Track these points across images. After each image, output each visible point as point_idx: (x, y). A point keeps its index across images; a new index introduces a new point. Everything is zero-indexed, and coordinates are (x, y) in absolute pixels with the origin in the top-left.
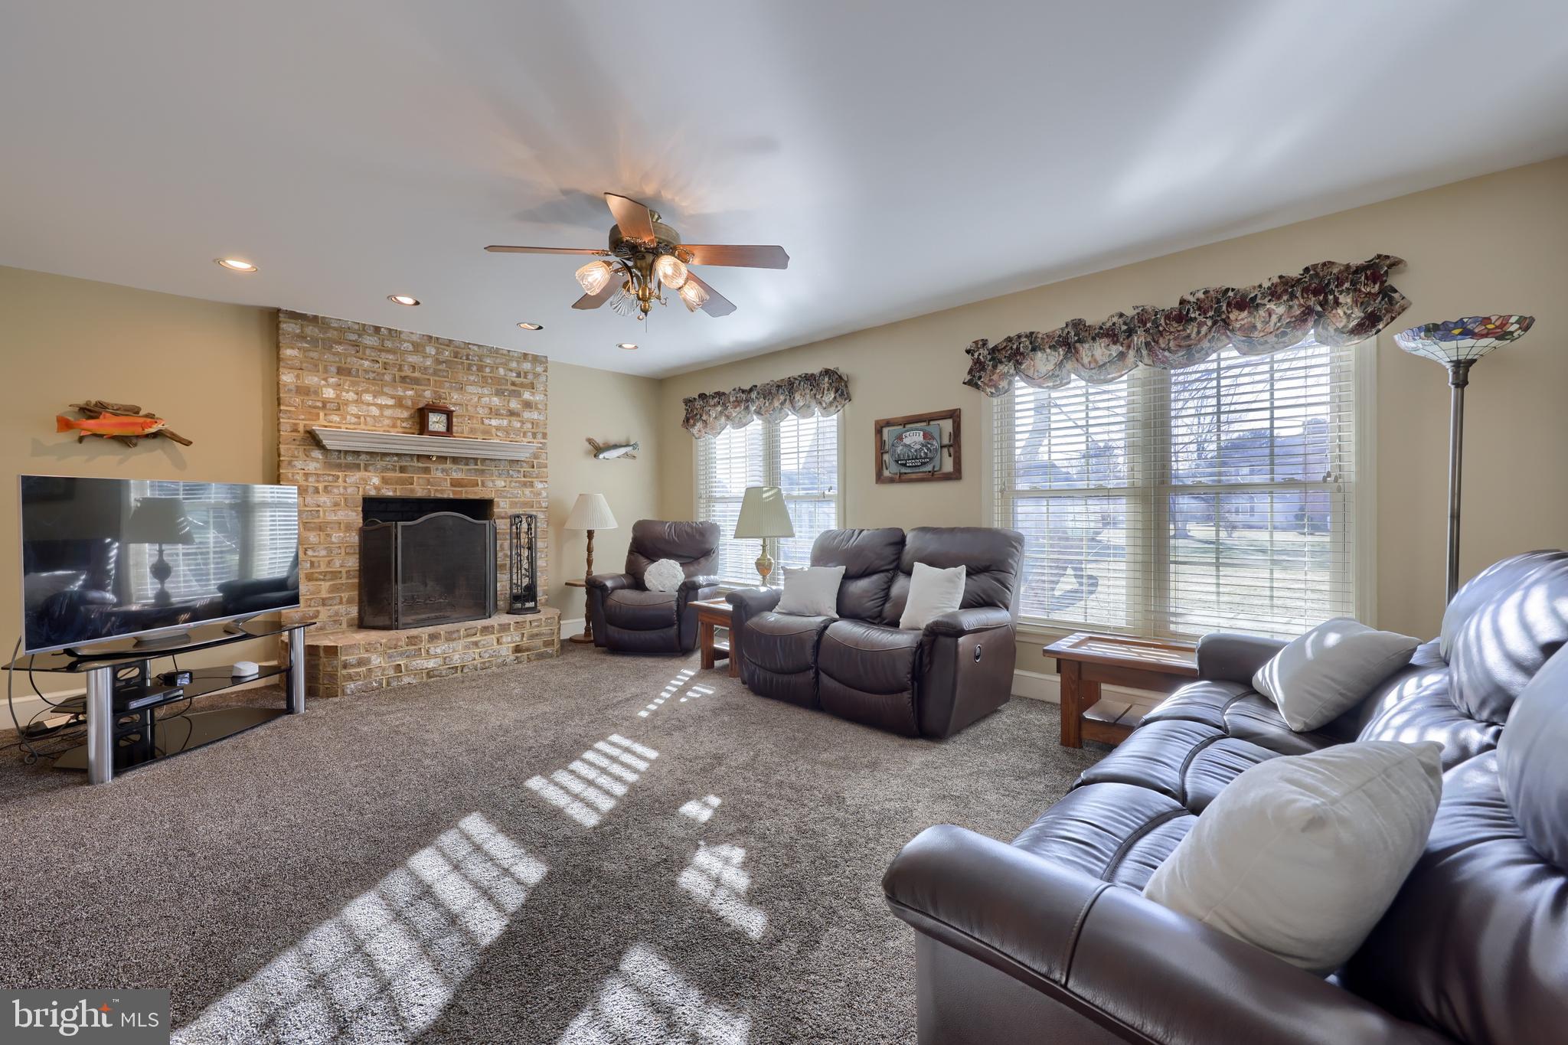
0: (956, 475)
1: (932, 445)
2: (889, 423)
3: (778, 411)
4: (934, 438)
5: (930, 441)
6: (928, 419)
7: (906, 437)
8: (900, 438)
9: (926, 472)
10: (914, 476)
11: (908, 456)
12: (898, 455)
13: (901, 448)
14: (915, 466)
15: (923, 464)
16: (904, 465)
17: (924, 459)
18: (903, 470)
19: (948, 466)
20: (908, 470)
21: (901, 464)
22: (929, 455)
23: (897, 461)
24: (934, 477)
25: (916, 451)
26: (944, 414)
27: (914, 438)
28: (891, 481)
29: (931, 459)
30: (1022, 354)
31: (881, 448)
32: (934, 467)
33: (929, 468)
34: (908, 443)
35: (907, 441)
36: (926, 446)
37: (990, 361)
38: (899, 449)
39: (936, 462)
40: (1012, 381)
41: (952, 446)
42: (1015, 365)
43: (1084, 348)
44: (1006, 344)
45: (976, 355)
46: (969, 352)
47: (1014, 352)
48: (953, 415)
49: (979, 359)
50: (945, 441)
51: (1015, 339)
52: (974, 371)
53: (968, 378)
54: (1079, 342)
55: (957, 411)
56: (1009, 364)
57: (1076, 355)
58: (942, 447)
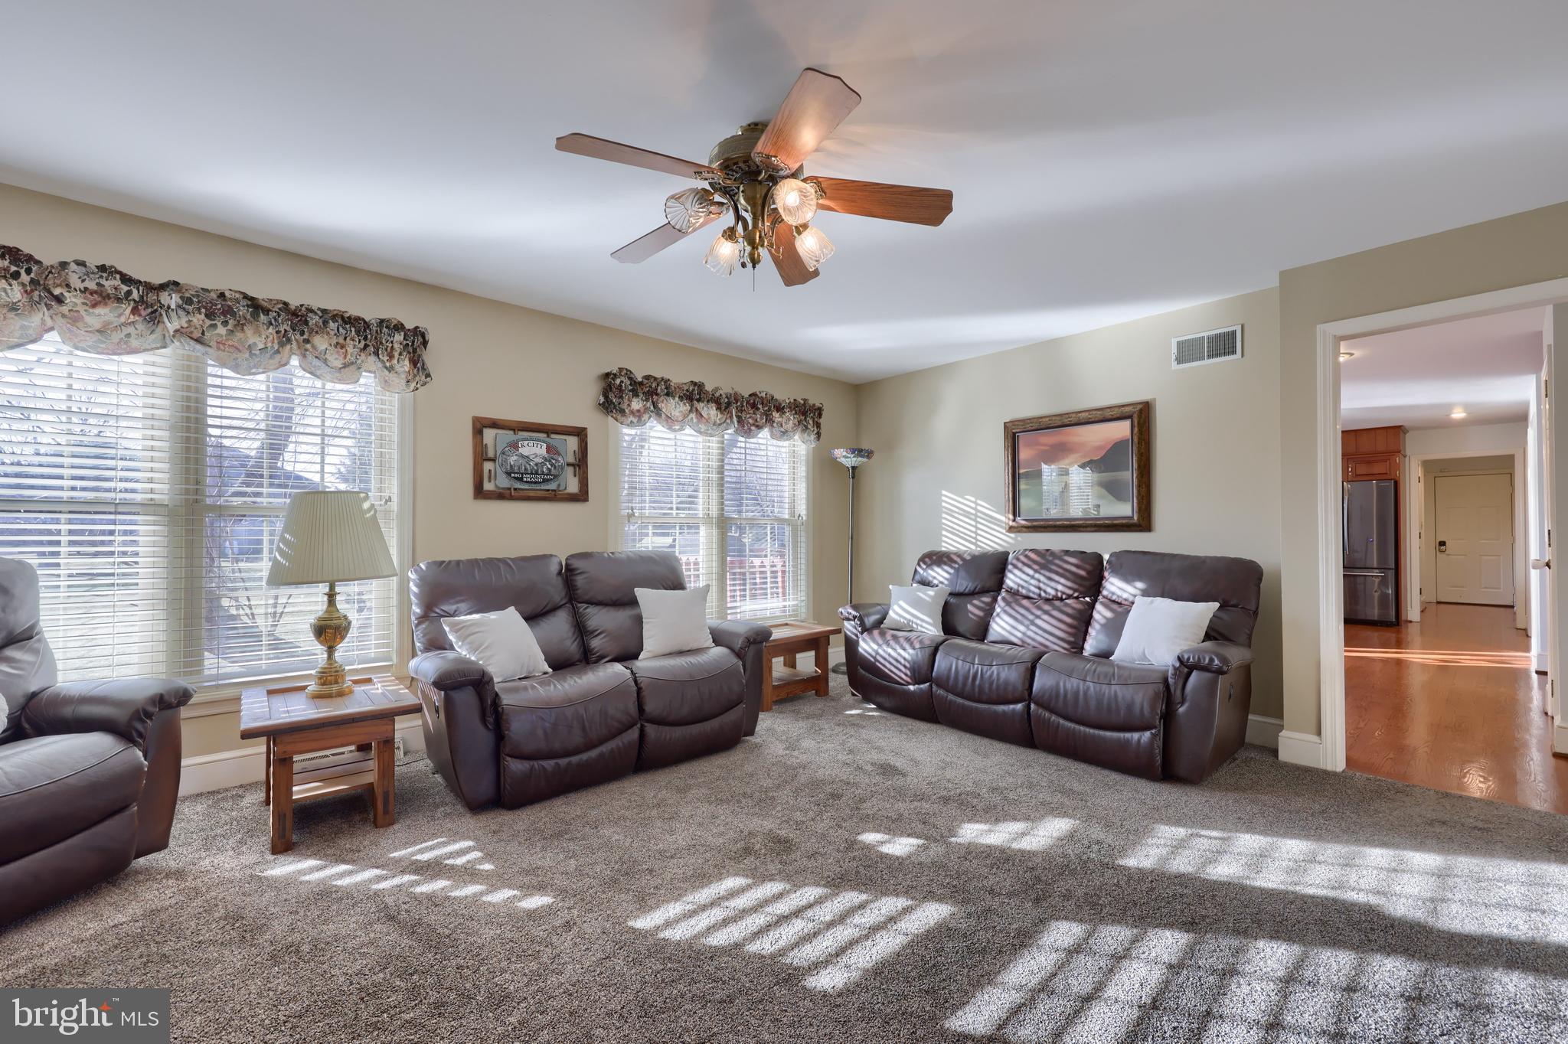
0: (582, 496)
1: (557, 461)
2: (495, 424)
3: (268, 355)
4: (559, 454)
5: (555, 457)
6: (548, 430)
7: (522, 446)
8: (514, 446)
9: (548, 490)
10: (532, 494)
11: (525, 469)
12: (511, 466)
13: (515, 458)
14: (536, 483)
15: (545, 481)
16: (520, 480)
17: (547, 475)
18: (518, 485)
19: (573, 486)
20: (526, 487)
21: (514, 478)
22: (553, 471)
23: (509, 474)
24: (554, 497)
25: (536, 465)
26: (571, 430)
27: (534, 450)
28: (501, 495)
29: (556, 476)
30: (657, 395)
31: (481, 456)
32: (559, 485)
33: (552, 486)
34: (526, 454)
35: (525, 450)
36: (550, 461)
37: (630, 391)
38: (513, 460)
39: (561, 480)
40: (650, 417)
41: (579, 466)
42: (653, 403)
43: (700, 406)
44: (645, 381)
45: (618, 381)
46: (607, 375)
47: (652, 390)
48: (580, 433)
49: (620, 386)
50: (571, 459)
51: (655, 379)
52: (611, 395)
53: (602, 400)
54: (699, 400)
55: (585, 429)
56: (647, 400)
57: (697, 410)
58: (568, 465)
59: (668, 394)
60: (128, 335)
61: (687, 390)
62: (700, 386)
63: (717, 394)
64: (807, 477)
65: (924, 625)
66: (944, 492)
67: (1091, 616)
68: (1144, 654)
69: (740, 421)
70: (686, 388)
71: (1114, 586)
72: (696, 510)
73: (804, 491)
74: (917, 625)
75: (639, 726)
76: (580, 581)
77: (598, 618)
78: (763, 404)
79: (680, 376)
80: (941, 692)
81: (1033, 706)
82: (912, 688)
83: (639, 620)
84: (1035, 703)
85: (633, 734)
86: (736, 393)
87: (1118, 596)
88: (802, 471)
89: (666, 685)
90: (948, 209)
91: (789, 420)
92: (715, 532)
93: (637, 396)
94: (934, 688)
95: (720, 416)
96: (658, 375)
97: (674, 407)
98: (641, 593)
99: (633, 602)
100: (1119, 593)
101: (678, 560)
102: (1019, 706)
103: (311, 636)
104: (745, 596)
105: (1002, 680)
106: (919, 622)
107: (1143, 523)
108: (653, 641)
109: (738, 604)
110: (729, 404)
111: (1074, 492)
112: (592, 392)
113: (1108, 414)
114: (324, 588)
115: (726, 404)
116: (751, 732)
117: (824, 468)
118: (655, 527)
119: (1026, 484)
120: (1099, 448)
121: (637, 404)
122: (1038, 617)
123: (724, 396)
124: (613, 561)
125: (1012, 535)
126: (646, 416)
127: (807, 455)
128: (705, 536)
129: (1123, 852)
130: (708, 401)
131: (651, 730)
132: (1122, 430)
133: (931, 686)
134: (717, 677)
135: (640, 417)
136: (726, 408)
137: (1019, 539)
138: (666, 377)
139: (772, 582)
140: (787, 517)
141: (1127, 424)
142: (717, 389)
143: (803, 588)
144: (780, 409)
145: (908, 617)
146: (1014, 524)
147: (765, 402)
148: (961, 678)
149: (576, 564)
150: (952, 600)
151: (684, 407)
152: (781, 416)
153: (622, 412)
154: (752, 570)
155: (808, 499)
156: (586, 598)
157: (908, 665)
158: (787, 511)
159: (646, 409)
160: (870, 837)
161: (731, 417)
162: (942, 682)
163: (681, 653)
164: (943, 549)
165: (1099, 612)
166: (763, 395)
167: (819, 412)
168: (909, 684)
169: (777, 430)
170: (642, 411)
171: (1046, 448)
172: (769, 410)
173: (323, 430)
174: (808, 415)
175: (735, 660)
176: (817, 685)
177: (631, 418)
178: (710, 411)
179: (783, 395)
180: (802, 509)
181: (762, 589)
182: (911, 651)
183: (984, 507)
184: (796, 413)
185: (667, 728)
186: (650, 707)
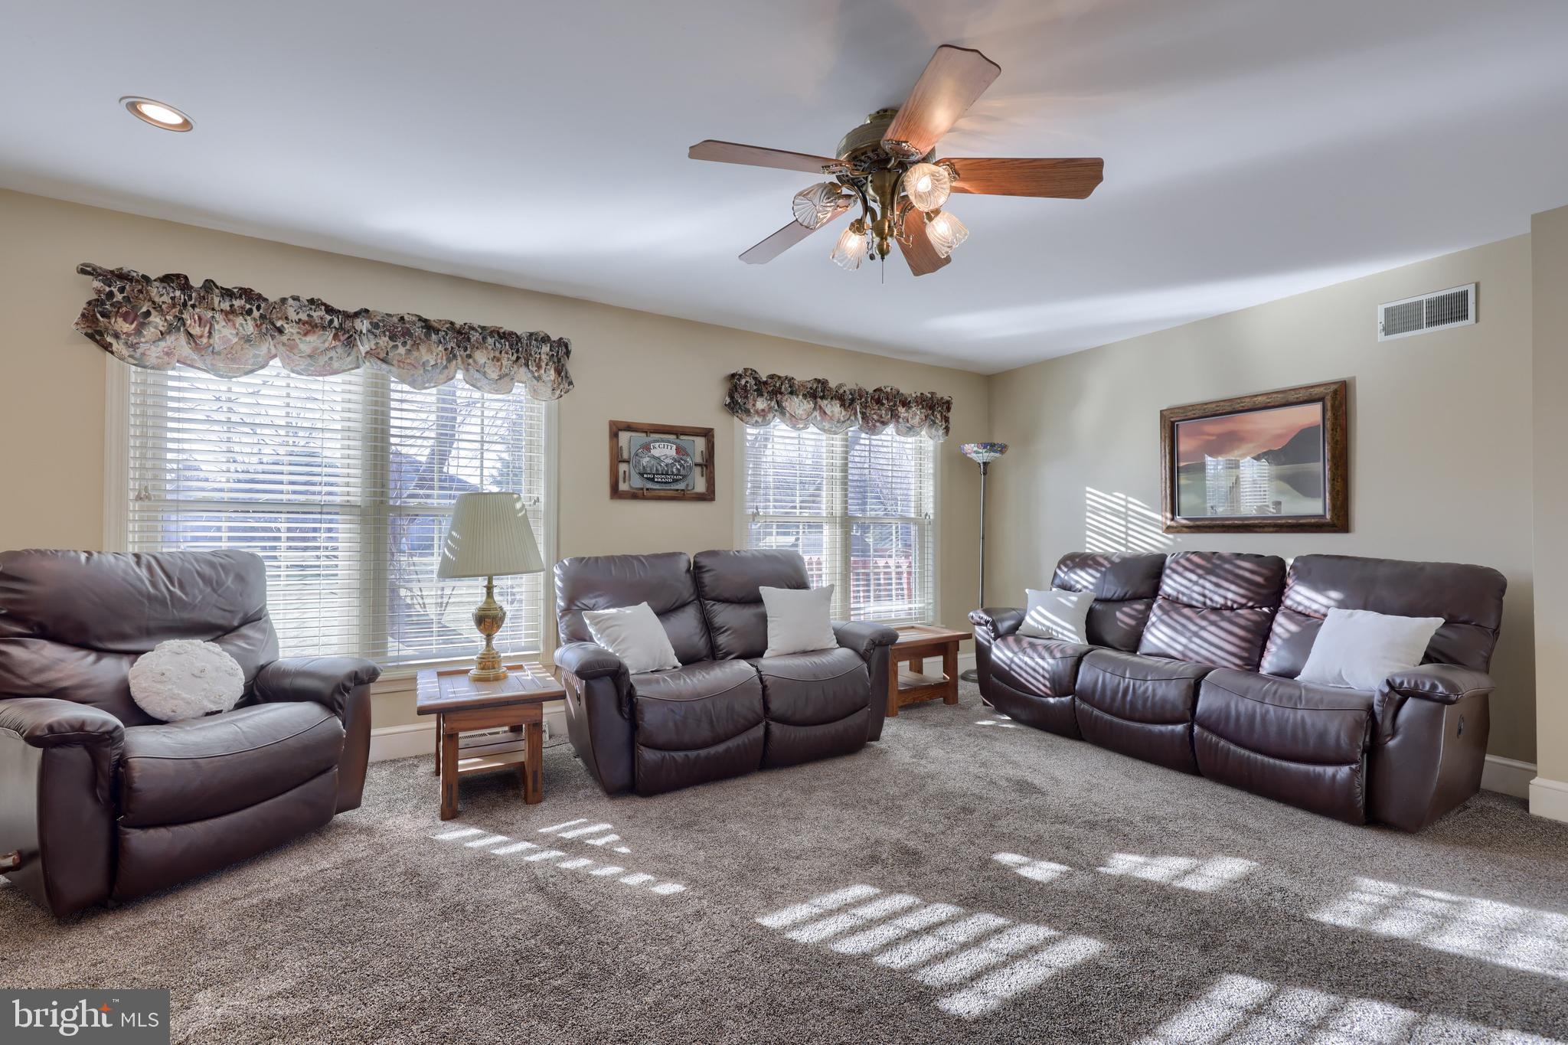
0: (708, 496)
1: (686, 461)
2: (629, 428)
4: (688, 455)
5: (684, 457)
6: (678, 431)
7: (654, 447)
8: (647, 447)
9: (677, 490)
10: (662, 493)
11: (657, 470)
12: (644, 467)
13: (648, 459)
14: (666, 483)
15: (675, 481)
16: (652, 480)
17: (676, 475)
18: (650, 485)
19: (700, 486)
20: (657, 487)
21: (647, 478)
22: (682, 472)
23: (642, 475)
24: (682, 496)
25: (667, 465)
26: (698, 431)
27: (664, 451)
28: (635, 495)
29: (684, 477)
30: (781, 393)
31: (617, 458)
32: (687, 485)
33: (681, 486)
35: (656, 452)
36: (679, 462)
37: (755, 391)
38: (645, 461)
39: (689, 480)
40: (775, 416)
41: (706, 466)
42: (777, 402)
43: (824, 403)
44: (770, 381)
45: (743, 382)
46: (733, 376)
47: (776, 390)
48: (707, 434)
49: (746, 386)
50: (698, 460)
51: (779, 377)
52: (736, 396)
53: (728, 400)
54: (822, 398)
55: (711, 430)
56: (771, 399)
57: (820, 407)
58: (696, 465)
59: (791, 393)
60: (331, 358)
61: (811, 388)
62: (823, 383)
63: (841, 391)
64: (935, 475)
65: (1066, 632)
66: (1088, 489)
67: (1270, 629)
68: (1340, 675)
69: (864, 417)
70: (809, 385)
71: (1299, 595)
72: (819, 508)
73: (931, 488)
74: (1057, 632)
75: (764, 723)
76: (707, 578)
77: (726, 616)
78: (888, 399)
79: (803, 374)
80: (1085, 706)
81: (1196, 728)
82: (1051, 700)
83: (763, 619)
84: (1201, 725)
85: (758, 732)
86: (860, 389)
87: (1306, 607)
88: (929, 467)
89: (788, 684)
90: (1098, 178)
91: (916, 414)
92: (838, 531)
93: (762, 395)
94: (1078, 702)
95: (844, 413)
96: (782, 374)
97: (798, 405)
98: (765, 591)
99: (758, 601)
100: (1307, 603)
101: (801, 559)
102: (1180, 728)
103: (473, 624)
104: (869, 597)
105: (1157, 698)
106: (1059, 629)
107: (1340, 521)
108: (776, 641)
109: (862, 605)
110: (853, 401)
111: (1246, 487)
112: (718, 394)
113: (1292, 397)
114: (482, 582)
115: (849, 400)
116: (876, 737)
117: (952, 465)
118: (778, 527)
119: (1188, 479)
120: (1280, 436)
121: (761, 404)
122: (1203, 628)
123: (848, 393)
124: (739, 559)
125: (1171, 536)
126: (770, 416)
127: (935, 451)
128: (829, 536)
129: (1315, 903)
130: (832, 398)
131: (775, 728)
132: (1312, 414)
133: (1073, 699)
134: (841, 678)
135: (764, 417)
136: (850, 405)
137: (1179, 540)
138: (790, 375)
139: (897, 584)
140: (913, 515)
141: (1317, 408)
142: (840, 386)
143: (931, 590)
144: (905, 404)
145: (1048, 623)
146: (1173, 523)
147: (890, 397)
148: (1108, 693)
149: (704, 562)
150: (1098, 607)
151: (808, 405)
152: (907, 411)
153: (747, 412)
154: (876, 570)
155: (935, 497)
156: (713, 595)
157: (1047, 675)
158: (913, 510)
159: (771, 408)
160: (1007, 858)
161: (855, 414)
162: (1087, 696)
163: (805, 653)
164: (1088, 551)
165: (1280, 625)
166: (889, 390)
167: (948, 405)
168: (1048, 696)
169: (902, 426)
170: (767, 410)
171: (1214, 438)
172: (895, 405)
173: (482, 437)
174: (936, 409)
175: (859, 662)
176: (945, 692)
177: (756, 418)
178: (834, 408)
179: (908, 389)
180: (929, 507)
181: (886, 590)
182: (1051, 661)
183: (1137, 505)
184: (923, 407)
185: (792, 728)
186: (775, 705)
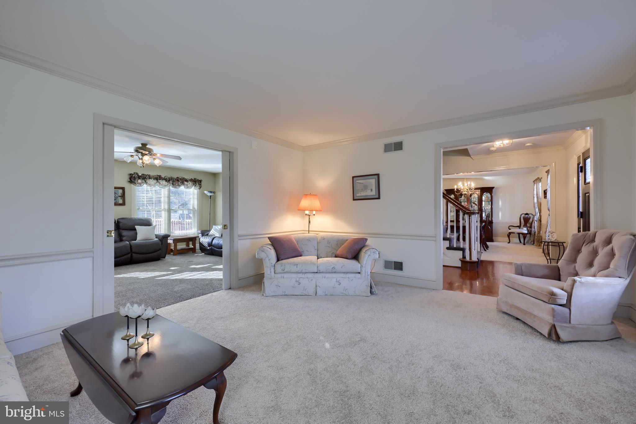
0: (124, 204)
4: (116, 194)
24: (116, 204)
32: (116, 202)
39: (117, 200)
40: (144, 184)
41: (122, 197)
42: (145, 181)
43: (160, 181)
44: (142, 175)
45: (134, 176)
46: (131, 174)
47: (145, 178)
48: (123, 189)
49: (134, 177)
50: (120, 195)
51: (145, 175)
52: (132, 179)
53: (129, 180)
54: (160, 179)
56: (143, 180)
57: (159, 182)
58: (119, 196)
59: (150, 178)
62: (160, 176)
63: (166, 178)
69: (173, 184)
70: (155, 176)
72: (161, 207)
73: (196, 202)
76: (121, 224)
77: (125, 233)
78: (181, 180)
79: (152, 174)
83: (136, 233)
86: (172, 177)
88: (196, 197)
91: (190, 184)
92: (167, 213)
93: (140, 179)
95: (167, 183)
96: (146, 174)
97: (152, 182)
98: (137, 227)
99: (135, 229)
101: (151, 220)
110: (169, 180)
112: (127, 178)
115: (168, 180)
117: (202, 196)
118: (147, 212)
121: (140, 181)
123: (168, 178)
124: (131, 220)
126: (142, 184)
127: (197, 193)
128: (164, 214)
130: (163, 180)
135: (140, 185)
136: (168, 181)
138: (149, 174)
140: (192, 209)
142: (165, 177)
144: (187, 181)
147: (181, 179)
149: (120, 221)
151: (155, 181)
152: (187, 183)
153: (135, 183)
155: (197, 204)
156: (122, 228)
158: (192, 207)
159: (142, 182)
161: (170, 183)
166: (181, 177)
167: (200, 181)
169: (186, 186)
170: (141, 183)
172: (183, 181)
174: (196, 182)
177: (138, 185)
178: (164, 182)
179: (187, 177)
181: (183, 226)
184: (192, 182)
